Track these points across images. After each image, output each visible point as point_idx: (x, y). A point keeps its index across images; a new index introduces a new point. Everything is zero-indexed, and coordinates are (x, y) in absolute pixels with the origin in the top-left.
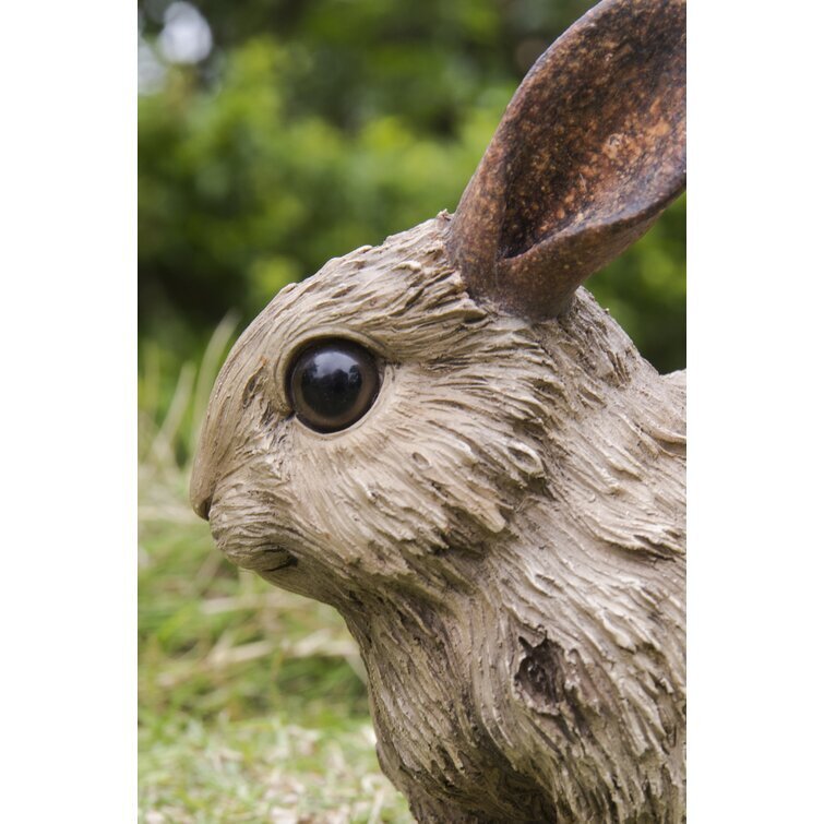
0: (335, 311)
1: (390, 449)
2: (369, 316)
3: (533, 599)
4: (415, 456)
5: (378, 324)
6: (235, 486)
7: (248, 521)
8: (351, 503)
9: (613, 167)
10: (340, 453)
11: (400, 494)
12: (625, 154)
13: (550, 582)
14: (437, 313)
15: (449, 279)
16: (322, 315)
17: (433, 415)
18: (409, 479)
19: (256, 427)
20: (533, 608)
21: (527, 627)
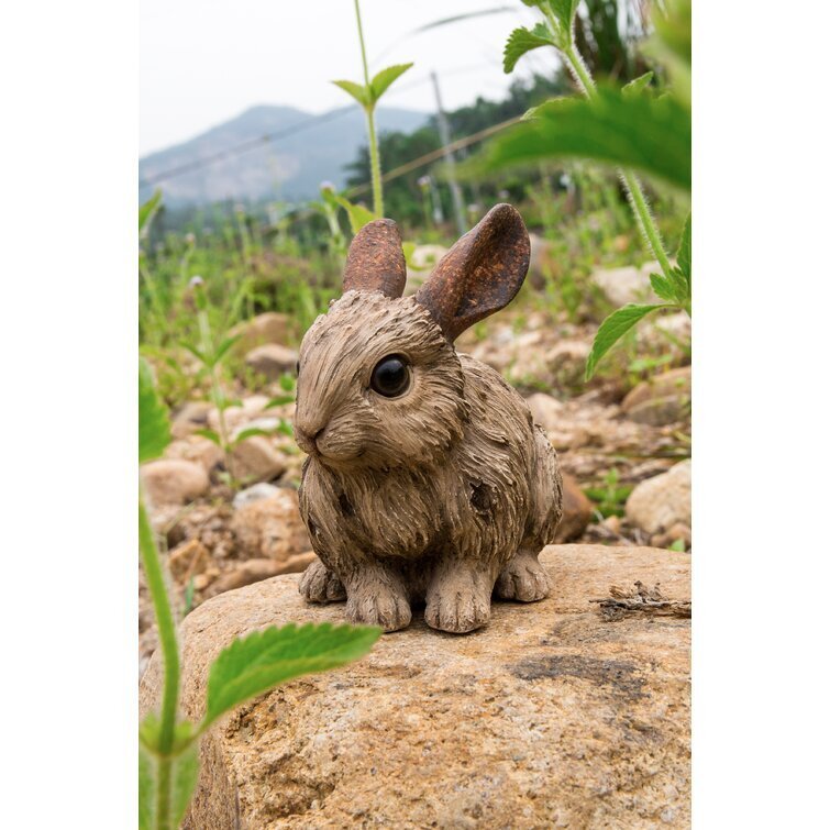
0: (400, 342)
1: (423, 405)
2: (412, 345)
3: (474, 467)
4: (436, 407)
5: (414, 348)
6: (347, 423)
7: (356, 439)
8: (414, 430)
9: (478, 280)
10: (403, 407)
11: (434, 425)
12: (483, 275)
13: (478, 459)
14: (433, 343)
15: (435, 329)
16: (394, 344)
17: (435, 389)
18: (435, 418)
19: (358, 394)
20: (475, 471)
21: (474, 479)
